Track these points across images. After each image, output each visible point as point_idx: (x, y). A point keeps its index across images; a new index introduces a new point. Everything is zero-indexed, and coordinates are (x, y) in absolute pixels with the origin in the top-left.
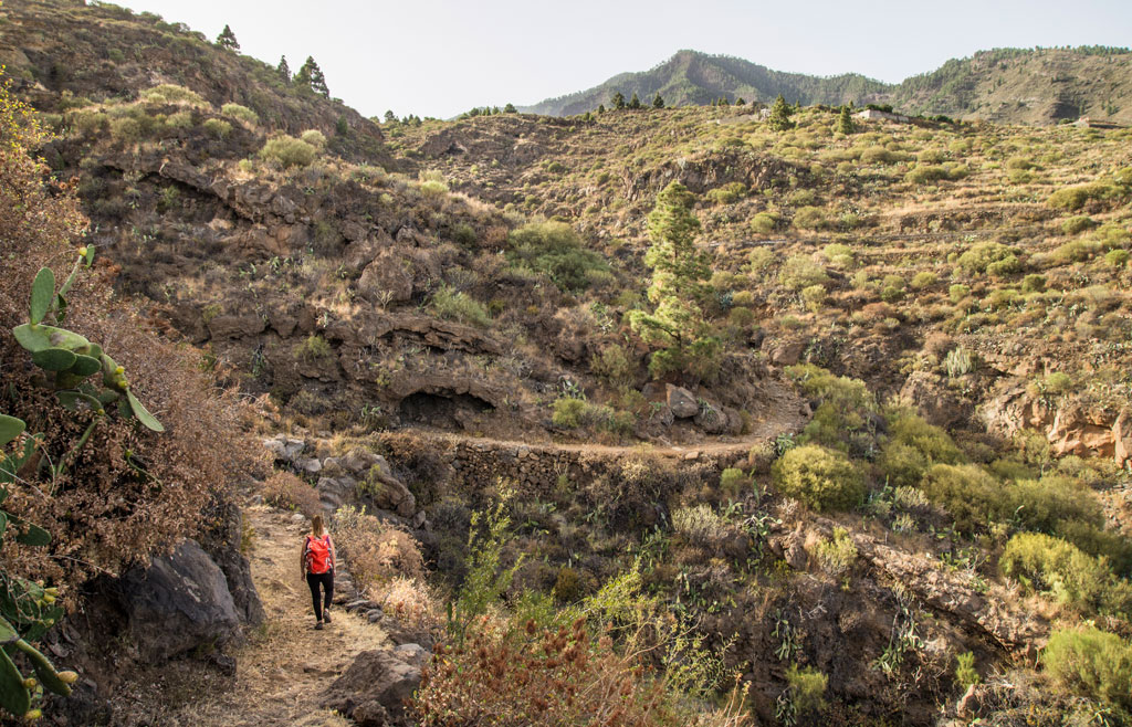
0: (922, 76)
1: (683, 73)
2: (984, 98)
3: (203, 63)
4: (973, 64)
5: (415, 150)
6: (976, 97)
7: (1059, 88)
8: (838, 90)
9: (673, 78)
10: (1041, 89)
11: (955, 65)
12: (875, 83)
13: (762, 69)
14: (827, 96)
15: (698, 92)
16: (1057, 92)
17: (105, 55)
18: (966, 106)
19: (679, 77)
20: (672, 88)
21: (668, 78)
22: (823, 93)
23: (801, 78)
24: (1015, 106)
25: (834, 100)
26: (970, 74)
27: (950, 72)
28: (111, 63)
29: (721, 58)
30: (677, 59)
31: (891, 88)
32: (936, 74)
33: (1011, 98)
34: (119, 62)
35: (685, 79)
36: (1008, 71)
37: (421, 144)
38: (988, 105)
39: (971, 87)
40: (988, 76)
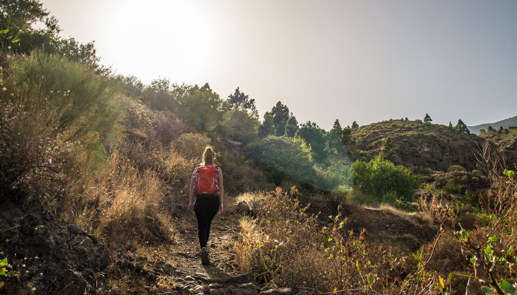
3: (437, 141)
5: (509, 146)
17: (412, 146)
28: (415, 148)
34: (416, 147)
37: (512, 143)
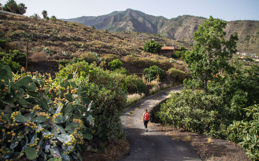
0: (174, 18)
1: (128, 14)
2: (184, 24)
4: (183, 17)
6: (182, 24)
7: (195, 24)
8: (159, 19)
9: (126, 14)
10: (193, 24)
11: (180, 17)
12: (166, 18)
13: (144, 14)
14: (156, 20)
15: (131, 19)
16: (195, 25)
18: (181, 25)
19: (127, 15)
20: (126, 17)
21: (125, 14)
22: (156, 19)
23: (152, 16)
24: (188, 26)
25: (158, 21)
26: (182, 19)
27: (179, 18)
29: (136, 10)
30: (127, 10)
31: (168, 20)
32: (176, 18)
33: (188, 25)
35: (129, 15)
36: (188, 19)
38: (184, 26)
39: (182, 22)
40: (185, 20)
